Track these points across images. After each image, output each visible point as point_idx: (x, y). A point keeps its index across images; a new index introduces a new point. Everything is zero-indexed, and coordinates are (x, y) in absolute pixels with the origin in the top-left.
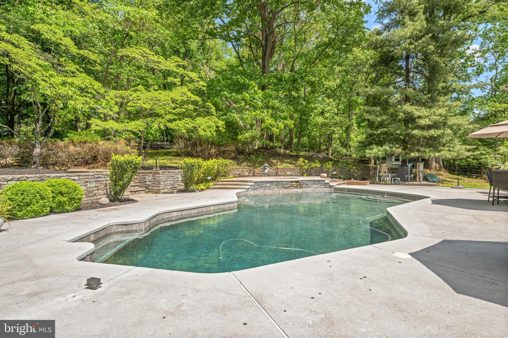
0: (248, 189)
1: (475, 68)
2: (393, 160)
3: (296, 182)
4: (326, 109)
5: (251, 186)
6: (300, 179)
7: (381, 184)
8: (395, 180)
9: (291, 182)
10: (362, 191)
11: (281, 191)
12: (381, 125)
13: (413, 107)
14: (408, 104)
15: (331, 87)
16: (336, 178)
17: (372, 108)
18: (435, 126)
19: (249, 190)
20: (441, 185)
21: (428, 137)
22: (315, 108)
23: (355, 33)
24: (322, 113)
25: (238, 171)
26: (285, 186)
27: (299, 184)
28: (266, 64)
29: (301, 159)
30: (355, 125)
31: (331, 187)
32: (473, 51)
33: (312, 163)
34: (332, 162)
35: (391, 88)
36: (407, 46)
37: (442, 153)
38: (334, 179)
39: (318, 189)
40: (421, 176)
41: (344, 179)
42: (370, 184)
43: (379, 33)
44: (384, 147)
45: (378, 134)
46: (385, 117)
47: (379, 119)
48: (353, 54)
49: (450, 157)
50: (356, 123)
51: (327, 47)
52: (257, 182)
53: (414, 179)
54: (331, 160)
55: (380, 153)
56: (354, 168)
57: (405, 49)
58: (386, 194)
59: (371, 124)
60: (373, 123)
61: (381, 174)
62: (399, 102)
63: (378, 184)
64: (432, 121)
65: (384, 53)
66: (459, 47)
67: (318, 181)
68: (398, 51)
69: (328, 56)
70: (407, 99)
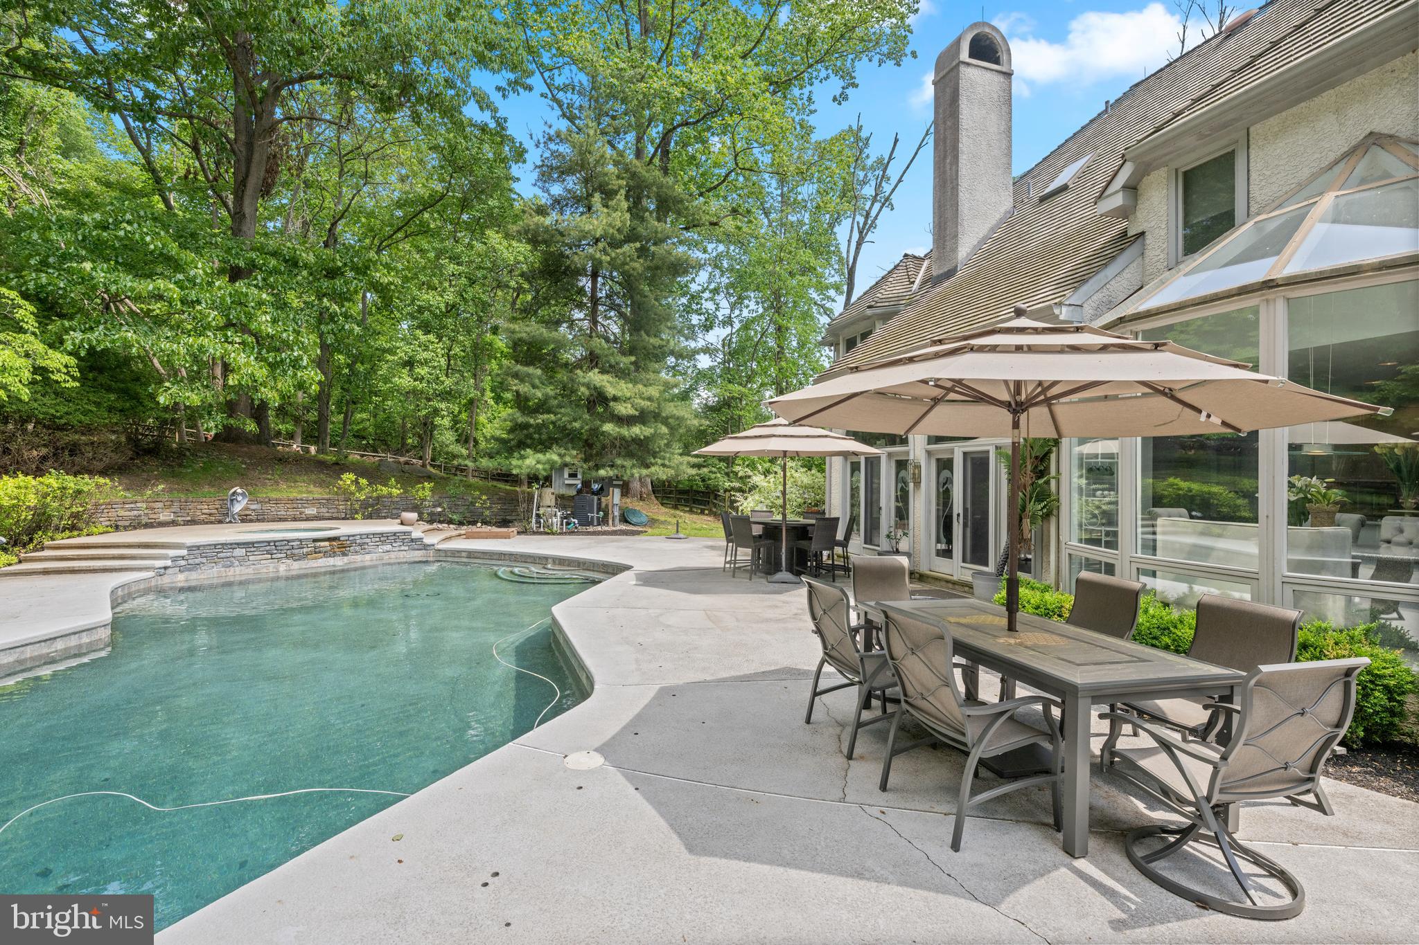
0: (165, 568)
1: (702, 318)
2: (566, 476)
3: (329, 539)
4: (418, 357)
5: (174, 559)
6: (344, 529)
7: (541, 533)
8: (568, 524)
9: (315, 540)
10: (501, 556)
11: (282, 568)
12: (542, 407)
13: (605, 377)
14: (596, 370)
15: (431, 306)
16: (440, 522)
17: (526, 369)
18: (642, 418)
19: (169, 571)
20: (650, 530)
21: (630, 439)
22: (391, 351)
23: (492, 197)
24: (410, 363)
25: (132, 510)
26: (296, 551)
27: (340, 545)
28: (247, 210)
29: (348, 477)
30: (489, 394)
31: (426, 547)
32: (700, 288)
33: (379, 487)
34: (432, 484)
35: (563, 328)
36: (598, 255)
37: (653, 469)
38: (435, 525)
39: (393, 555)
40: (617, 513)
41: (461, 523)
42: (519, 533)
43: (541, 211)
44: (548, 454)
45: (538, 424)
46: (550, 390)
47: (539, 394)
48: (485, 244)
49: (665, 478)
50: (492, 391)
51: (425, 209)
52: (198, 547)
53: (604, 521)
54: (429, 478)
55: (540, 466)
56: (484, 497)
57: (592, 258)
58: (550, 560)
59: (521, 402)
60: (527, 399)
61: (541, 511)
62: (578, 365)
63: (534, 533)
64: (636, 410)
65: (552, 254)
66: (680, 276)
67: (395, 534)
68: (579, 258)
69: (425, 231)
70: (593, 360)
